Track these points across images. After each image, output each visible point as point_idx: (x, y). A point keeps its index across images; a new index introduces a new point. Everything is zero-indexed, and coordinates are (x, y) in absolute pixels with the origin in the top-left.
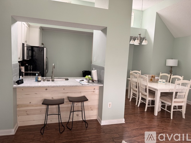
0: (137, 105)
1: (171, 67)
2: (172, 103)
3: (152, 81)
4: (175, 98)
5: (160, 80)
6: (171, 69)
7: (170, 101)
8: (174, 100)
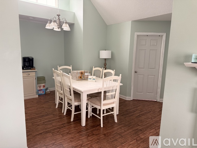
0: (64, 113)
1: (105, 59)
2: (101, 106)
3: (82, 79)
4: (104, 99)
5: (90, 77)
6: (105, 62)
7: (100, 105)
8: (103, 102)
